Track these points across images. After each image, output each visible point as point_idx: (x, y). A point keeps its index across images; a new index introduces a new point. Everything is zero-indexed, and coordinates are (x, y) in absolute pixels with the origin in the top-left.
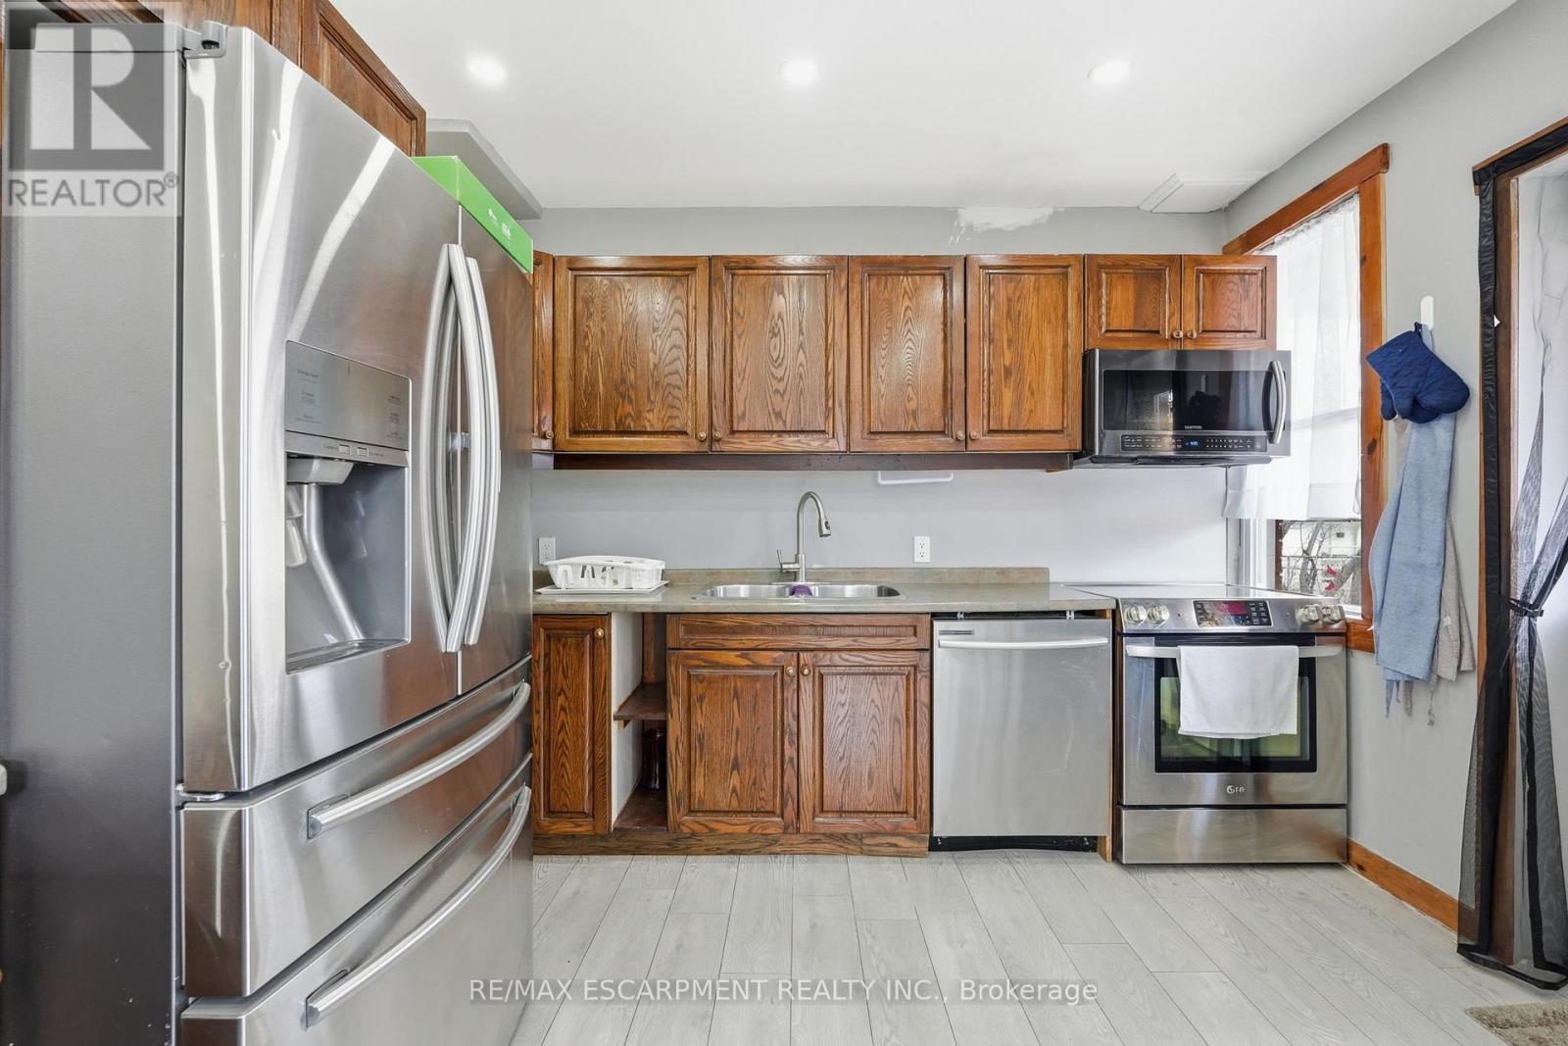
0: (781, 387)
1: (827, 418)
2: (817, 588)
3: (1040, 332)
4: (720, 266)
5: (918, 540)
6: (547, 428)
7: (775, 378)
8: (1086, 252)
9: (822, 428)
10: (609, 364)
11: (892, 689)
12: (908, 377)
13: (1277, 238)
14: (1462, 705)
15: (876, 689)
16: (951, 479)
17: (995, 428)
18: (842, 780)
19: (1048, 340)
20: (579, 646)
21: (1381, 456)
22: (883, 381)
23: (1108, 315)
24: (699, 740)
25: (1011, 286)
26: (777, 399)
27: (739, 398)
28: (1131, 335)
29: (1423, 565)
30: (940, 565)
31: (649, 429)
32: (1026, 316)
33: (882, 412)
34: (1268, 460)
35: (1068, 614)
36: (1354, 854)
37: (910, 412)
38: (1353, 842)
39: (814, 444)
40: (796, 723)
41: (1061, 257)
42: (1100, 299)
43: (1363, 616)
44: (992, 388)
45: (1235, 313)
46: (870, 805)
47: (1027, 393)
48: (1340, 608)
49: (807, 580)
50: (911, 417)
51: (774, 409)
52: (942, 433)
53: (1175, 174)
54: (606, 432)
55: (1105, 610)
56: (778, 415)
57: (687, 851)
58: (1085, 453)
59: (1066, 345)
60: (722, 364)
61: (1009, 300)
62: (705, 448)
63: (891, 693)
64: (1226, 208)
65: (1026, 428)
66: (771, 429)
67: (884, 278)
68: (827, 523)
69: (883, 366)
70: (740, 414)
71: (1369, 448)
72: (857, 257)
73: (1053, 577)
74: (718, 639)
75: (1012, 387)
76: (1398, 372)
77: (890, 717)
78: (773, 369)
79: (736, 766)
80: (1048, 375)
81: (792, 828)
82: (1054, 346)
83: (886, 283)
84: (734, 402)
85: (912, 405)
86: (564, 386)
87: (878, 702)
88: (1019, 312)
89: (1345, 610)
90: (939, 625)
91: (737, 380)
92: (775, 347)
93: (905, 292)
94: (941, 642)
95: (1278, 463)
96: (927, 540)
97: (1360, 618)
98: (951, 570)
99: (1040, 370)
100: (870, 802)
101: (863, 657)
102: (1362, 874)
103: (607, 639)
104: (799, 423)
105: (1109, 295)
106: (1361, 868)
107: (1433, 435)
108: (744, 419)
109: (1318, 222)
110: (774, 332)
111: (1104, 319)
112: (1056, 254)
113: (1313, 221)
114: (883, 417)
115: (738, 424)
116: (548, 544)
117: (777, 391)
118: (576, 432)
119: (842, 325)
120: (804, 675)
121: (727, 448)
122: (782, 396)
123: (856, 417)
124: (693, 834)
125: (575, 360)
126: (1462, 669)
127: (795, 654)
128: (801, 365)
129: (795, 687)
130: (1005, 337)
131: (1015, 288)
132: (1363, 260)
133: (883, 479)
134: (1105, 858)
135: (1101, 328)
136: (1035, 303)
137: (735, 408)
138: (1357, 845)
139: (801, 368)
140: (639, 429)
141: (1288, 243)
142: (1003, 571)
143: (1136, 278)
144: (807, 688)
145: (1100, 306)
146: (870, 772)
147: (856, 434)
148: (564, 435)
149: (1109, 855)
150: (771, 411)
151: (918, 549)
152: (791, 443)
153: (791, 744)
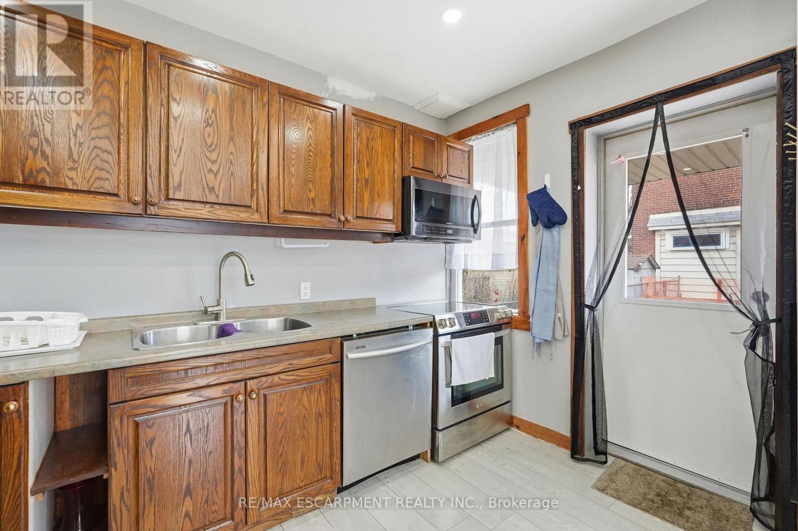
0: (215, 168)
1: (252, 196)
2: (238, 323)
3: (383, 162)
4: (156, 53)
5: (303, 285)
7: (210, 160)
8: (404, 122)
9: (249, 204)
11: (316, 394)
12: (310, 176)
13: (474, 137)
14: (564, 351)
15: (306, 397)
16: (327, 245)
17: (360, 216)
18: (282, 472)
19: (386, 166)
21: (527, 241)
22: (293, 176)
23: (413, 158)
24: (149, 482)
25: (368, 131)
26: (210, 177)
27: (175, 171)
28: (422, 172)
29: (549, 291)
30: (317, 300)
31: (70, 187)
32: (376, 150)
33: (292, 197)
34: (470, 242)
35: (409, 327)
36: (515, 421)
37: (311, 199)
38: (513, 416)
39: (241, 215)
40: (244, 438)
41: (392, 120)
42: (409, 149)
43: (519, 314)
44: (358, 190)
45: (460, 169)
46: (302, 482)
47: (376, 197)
48: (511, 311)
49: (227, 318)
50: (311, 203)
51: (208, 185)
52: (330, 216)
53: (438, 93)
55: (427, 323)
56: (212, 190)
58: (403, 233)
59: (394, 171)
60: (157, 140)
61: (368, 139)
62: (139, 211)
63: (316, 396)
64: (446, 119)
65: (376, 217)
66: (205, 200)
67: (294, 104)
68: (252, 276)
69: (293, 165)
70: (176, 185)
71: (522, 238)
72: (276, 84)
73: (379, 303)
75: (368, 192)
76: (541, 205)
77: (316, 413)
78: (208, 154)
79: (188, 492)
80: (387, 186)
81: (241, 524)
82: (389, 170)
83: (295, 108)
84: (170, 175)
85: (312, 195)
87: (307, 405)
88: (373, 147)
89: (513, 312)
90: (346, 344)
91: (173, 156)
92: (209, 135)
93: (308, 118)
94: (349, 355)
95: (475, 243)
96: (309, 284)
97: (517, 315)
98: (324, 303)
99: (383, 183)
100: (302, 480)
101: (297, 375)
102: (518, 430)
103: (22, 411)
104: (230, 198)
105: (413, 148)
106: (518, 427)
107: (552, 234)
108: (180, 190)
109: (493, 133)
110: (208, 123)
111: (411, 160)
112: (391, 118)
113: (491, 133)
114: (293, 202)
115: (174, 193)
117: (210, 171)
119: (264, 130)
120: (251, 399)
121: (162, 213)
122: (215, 175)
123: (274, 199)
126: (565, 335)
127: (243, 383)
128: (231, 153)
129: (243, 409)
130: (365, 160)
131: (371, 133)
132: (519, 154)
133: (286, 244)
134: (427, 461)
135: (409, 166)
136: (380, 144)
137: (171, 179)
138: (515, 417)
139: (231, 156)
140: (55, 185)
141: (477, 140)
142: (353, 302)
143: (424, 142)
144: (253, 409)
145: (409, 153)
146: (302, 458)
147: (274, 210)
149: (429, 459)
150: (206, 187)
151: (303, 291)
153: (240, 457)
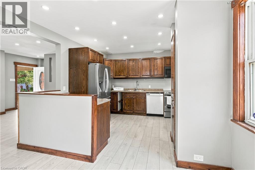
3: (160, 65)
4: (128, 60)
6: (113, 75)
7: (133, 70)
9: (138, 75)
10: (118, 69)
12: (146, 70)
17: (155, 75)
18: (138, 108)
20: (115, 95)
22: (144, 70)
25: (156, 60)
28: (169, 65)
30: (151, 88)
33: (144, 73)
37: (146, 73)
39: (137, 77)
40: (134, 102)
42: (166, 61)
47: (158, 71)
49: (137, 90)
51: (133, 73)
52: (150, 75)
54: (118, 76)
55: (163, 93)
57: (125, 114)
58: (164, 77)
59: (162, 66)
62: (127, 77)
63: (142, 100)
65: (158, 75)
66: (133, 75)
67: (144, 60)
68: (138, 84)
74: (127, 94)
75: (156, 71)
77: (142, 102)
79: (129, 106)
81: (134, 112)
86: (114, 71)
88: (157, 63)
90: (147, 94)
91: (130, 71)
93: (146, 62)
96: (150, 86)
99: (160, 69)
101: (140, 97)
103: (118, 94)
104: (136, 75)
115: (130, 75)
116: (113, 86)
118: (115, 76)
121: (129, 77)
123: (141, 74)
124: (125, 112)
125: (115, 69)
127: (134, 96)
129: (134, 99)
130: (156, 66)
133: (145, 80)
135: (166, 64)
136: (159, 62)
137: (130, 73)
139: (136, 69)
140: (121, 75)
142: (158, 89)
143: (170, 59)
146: (141, 107)
147: (141, 76)
148: (114, 76)
149: (164, 117)
152: (135, 77)
153: (133, 104)
